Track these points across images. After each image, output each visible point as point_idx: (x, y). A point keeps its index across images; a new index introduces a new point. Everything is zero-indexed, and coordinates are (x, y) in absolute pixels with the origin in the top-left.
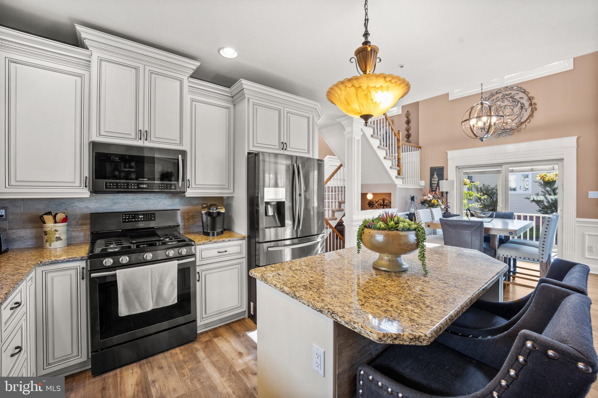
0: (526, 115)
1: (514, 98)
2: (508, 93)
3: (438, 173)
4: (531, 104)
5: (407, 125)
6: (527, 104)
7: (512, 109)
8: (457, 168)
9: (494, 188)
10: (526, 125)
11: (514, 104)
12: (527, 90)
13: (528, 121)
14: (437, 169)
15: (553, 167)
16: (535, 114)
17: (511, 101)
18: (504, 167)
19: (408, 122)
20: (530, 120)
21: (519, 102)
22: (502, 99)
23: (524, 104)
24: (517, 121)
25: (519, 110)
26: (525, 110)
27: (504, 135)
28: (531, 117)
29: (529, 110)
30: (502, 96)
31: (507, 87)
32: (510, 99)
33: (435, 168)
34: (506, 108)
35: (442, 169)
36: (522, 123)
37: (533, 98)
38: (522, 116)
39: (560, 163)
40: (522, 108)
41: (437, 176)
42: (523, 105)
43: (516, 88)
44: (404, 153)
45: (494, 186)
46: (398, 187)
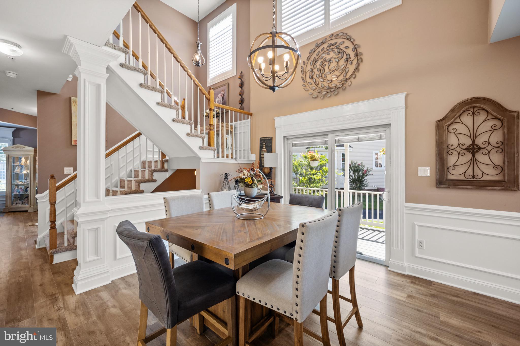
0: (352, 68)
1: (340, 48)
2: (333, 42)
3: (266, 145)
4: (357, 55)
5: (240, 89)
6: (352, 54)
7: (338, 62)
8: (286, 139)
9: (360, 164)
10: (351, 82)
11: (340, 55)
12: (353, 37)
13: (354, 76)
14: (266, 140)
15: (381, 135)
16: (362, 67)
17: (336, 52)
18: (330, 136)
19: (241, 86)
20: (355, 75)
21: (345, 53)
22: (328, 50)
23: (349, 55)
24: (341, 78)
25: (344, 63)
26: (350, 62)
27: (329, 96)
28: (356, 70)
29: (355, 62)
30: (328, 47)
31: (333, 35)
32: (335, 50)
33: (264, 139)
34: (331, 62)
35: (270, 139)
36: (347, 80)
37: (359, 46)
38: (347, 71)
39: (388, 130)
40: (347, 60)
41: (266, 148)
42: (348, 57)
43: (341, 34)
44: (238, 122)
45: (360, 163)
46: (203, 160)
